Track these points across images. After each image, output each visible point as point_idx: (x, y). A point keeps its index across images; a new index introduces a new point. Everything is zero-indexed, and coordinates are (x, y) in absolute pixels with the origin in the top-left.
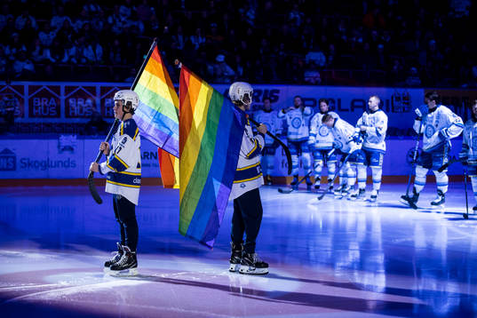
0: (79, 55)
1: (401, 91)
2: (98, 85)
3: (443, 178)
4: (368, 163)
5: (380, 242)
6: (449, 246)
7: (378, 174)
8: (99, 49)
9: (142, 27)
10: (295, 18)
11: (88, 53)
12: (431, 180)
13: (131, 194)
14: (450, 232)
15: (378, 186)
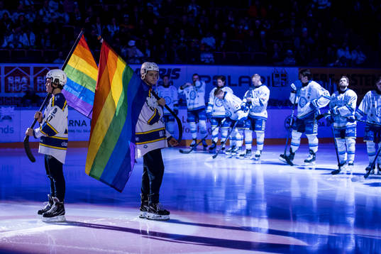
0: (16, 41)
1: (279, 69)
2: (32, 66)
3: (314, 140)
4: (253, 128)
5: (263, 193)
6: (319, 196)
7: (261, 137)
8: (33, 37)
9: (67, 18)
10: (193, 10)
11: (23, 39)
12: (304, 141)
13: (60, 154)
14: (320, 185)
15: (261, 147)
